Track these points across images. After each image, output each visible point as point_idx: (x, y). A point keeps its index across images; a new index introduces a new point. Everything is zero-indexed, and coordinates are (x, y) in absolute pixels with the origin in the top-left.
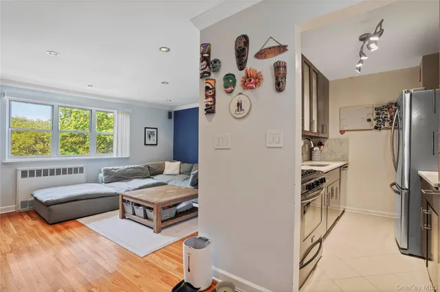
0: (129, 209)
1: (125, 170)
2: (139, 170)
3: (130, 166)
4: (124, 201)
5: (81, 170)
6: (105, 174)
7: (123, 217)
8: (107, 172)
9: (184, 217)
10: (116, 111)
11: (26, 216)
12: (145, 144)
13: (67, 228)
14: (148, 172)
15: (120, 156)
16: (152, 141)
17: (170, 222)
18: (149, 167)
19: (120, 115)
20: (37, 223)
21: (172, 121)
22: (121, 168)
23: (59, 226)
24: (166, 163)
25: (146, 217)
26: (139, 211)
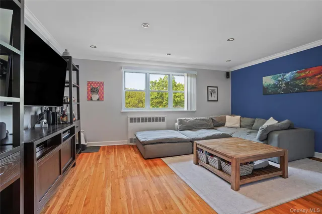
0: (203, 157)
1: (194, 121)
2: (205, 122)
3: (198, 118)
4: (197, 149)
5: (163, 119)
6: (179, 124)
7: (197, 163)
8: (181, 122)
9: (262, 177)
10: (186, 74)
11: (132, 149)
12: (208, 101)
13: (156, 165)
14: (212, 124)
15: (189, 110)
16: (213, 98)
17: (248, 180)
18: (212, 119)
19: (189, 78)
20: (138, 156)
21: (229, 80)
22: (191, 119)
23: (150, 161)
24: (227, 117)
25: (221, 169)
26: (214, 162)
